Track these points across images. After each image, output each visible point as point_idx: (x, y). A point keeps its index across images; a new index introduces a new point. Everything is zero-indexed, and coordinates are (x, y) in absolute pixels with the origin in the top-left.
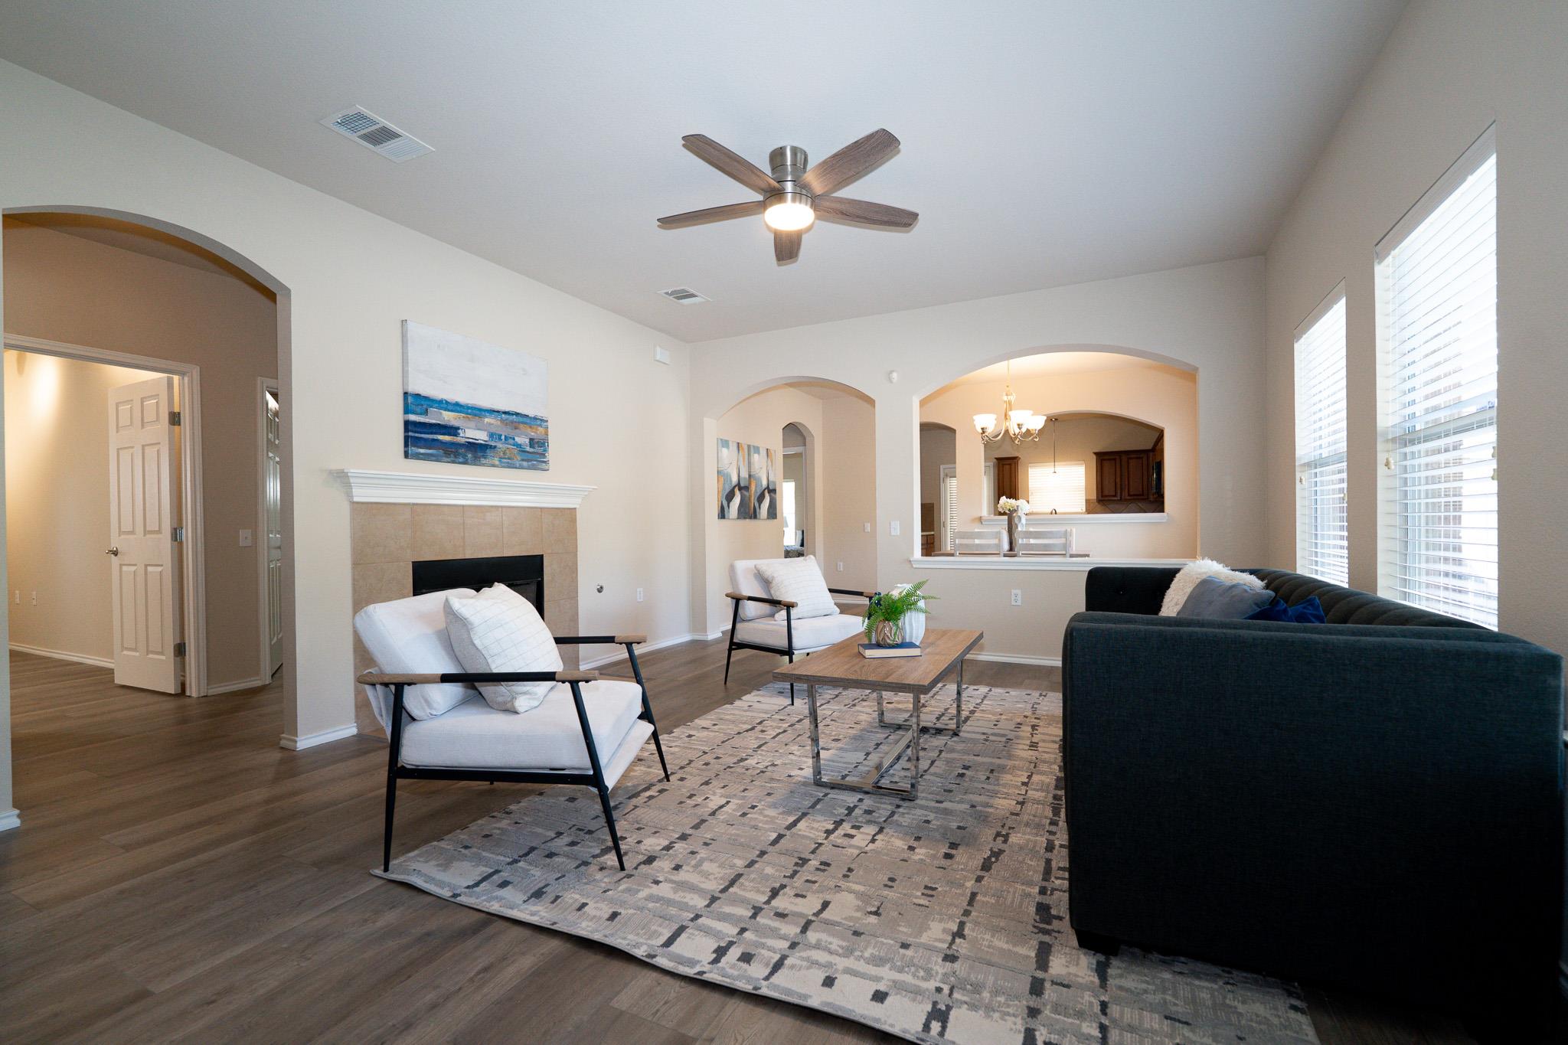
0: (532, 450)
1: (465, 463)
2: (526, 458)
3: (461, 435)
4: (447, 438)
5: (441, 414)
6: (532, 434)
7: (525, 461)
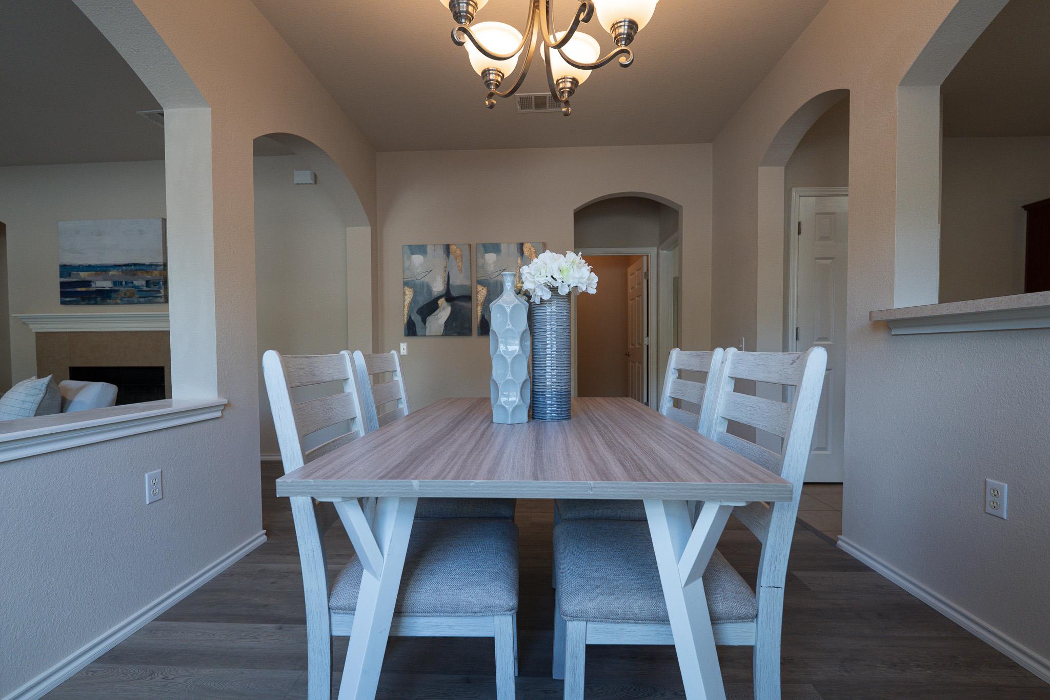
0: (148, 289)
1: (96, 304)
3: (93, 286)
4: (83, 289)
5: (79, 274)
6: (148, 277)
7: (142, 297)
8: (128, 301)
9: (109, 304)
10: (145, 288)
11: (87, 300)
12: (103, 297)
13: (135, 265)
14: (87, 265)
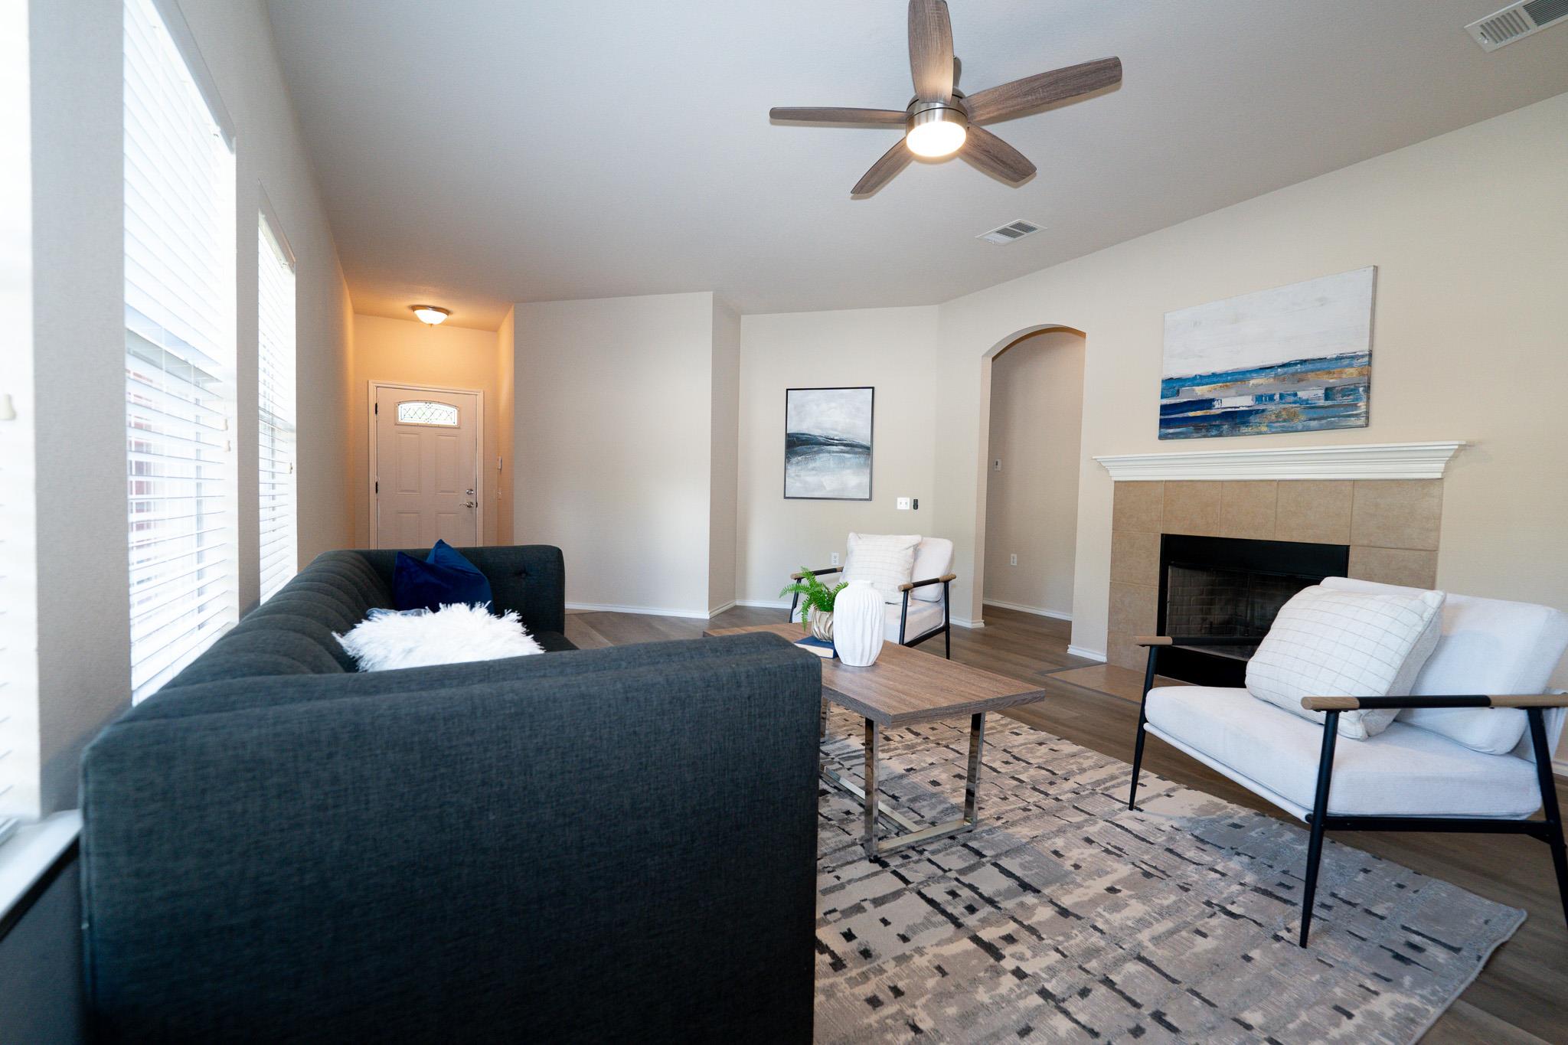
0: (1329, 403)
1: (1220, 435)
2: (1315, 416)
3: (1217, 406)
4: (1199, 413)
5: (1194, 390)
6: (1331, 381)
7: (1314, 419)
8: (1283, 427)
9: (1244, 434)
10: (1322, 403)
11: (1203, 430)
12: (1236, 421)
13: (1303, 362)
14: (1210, 374)
